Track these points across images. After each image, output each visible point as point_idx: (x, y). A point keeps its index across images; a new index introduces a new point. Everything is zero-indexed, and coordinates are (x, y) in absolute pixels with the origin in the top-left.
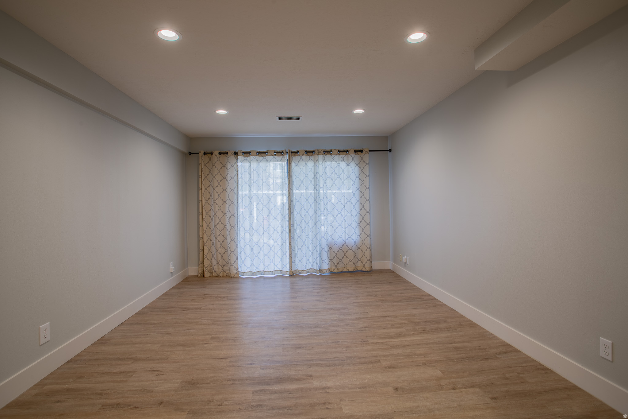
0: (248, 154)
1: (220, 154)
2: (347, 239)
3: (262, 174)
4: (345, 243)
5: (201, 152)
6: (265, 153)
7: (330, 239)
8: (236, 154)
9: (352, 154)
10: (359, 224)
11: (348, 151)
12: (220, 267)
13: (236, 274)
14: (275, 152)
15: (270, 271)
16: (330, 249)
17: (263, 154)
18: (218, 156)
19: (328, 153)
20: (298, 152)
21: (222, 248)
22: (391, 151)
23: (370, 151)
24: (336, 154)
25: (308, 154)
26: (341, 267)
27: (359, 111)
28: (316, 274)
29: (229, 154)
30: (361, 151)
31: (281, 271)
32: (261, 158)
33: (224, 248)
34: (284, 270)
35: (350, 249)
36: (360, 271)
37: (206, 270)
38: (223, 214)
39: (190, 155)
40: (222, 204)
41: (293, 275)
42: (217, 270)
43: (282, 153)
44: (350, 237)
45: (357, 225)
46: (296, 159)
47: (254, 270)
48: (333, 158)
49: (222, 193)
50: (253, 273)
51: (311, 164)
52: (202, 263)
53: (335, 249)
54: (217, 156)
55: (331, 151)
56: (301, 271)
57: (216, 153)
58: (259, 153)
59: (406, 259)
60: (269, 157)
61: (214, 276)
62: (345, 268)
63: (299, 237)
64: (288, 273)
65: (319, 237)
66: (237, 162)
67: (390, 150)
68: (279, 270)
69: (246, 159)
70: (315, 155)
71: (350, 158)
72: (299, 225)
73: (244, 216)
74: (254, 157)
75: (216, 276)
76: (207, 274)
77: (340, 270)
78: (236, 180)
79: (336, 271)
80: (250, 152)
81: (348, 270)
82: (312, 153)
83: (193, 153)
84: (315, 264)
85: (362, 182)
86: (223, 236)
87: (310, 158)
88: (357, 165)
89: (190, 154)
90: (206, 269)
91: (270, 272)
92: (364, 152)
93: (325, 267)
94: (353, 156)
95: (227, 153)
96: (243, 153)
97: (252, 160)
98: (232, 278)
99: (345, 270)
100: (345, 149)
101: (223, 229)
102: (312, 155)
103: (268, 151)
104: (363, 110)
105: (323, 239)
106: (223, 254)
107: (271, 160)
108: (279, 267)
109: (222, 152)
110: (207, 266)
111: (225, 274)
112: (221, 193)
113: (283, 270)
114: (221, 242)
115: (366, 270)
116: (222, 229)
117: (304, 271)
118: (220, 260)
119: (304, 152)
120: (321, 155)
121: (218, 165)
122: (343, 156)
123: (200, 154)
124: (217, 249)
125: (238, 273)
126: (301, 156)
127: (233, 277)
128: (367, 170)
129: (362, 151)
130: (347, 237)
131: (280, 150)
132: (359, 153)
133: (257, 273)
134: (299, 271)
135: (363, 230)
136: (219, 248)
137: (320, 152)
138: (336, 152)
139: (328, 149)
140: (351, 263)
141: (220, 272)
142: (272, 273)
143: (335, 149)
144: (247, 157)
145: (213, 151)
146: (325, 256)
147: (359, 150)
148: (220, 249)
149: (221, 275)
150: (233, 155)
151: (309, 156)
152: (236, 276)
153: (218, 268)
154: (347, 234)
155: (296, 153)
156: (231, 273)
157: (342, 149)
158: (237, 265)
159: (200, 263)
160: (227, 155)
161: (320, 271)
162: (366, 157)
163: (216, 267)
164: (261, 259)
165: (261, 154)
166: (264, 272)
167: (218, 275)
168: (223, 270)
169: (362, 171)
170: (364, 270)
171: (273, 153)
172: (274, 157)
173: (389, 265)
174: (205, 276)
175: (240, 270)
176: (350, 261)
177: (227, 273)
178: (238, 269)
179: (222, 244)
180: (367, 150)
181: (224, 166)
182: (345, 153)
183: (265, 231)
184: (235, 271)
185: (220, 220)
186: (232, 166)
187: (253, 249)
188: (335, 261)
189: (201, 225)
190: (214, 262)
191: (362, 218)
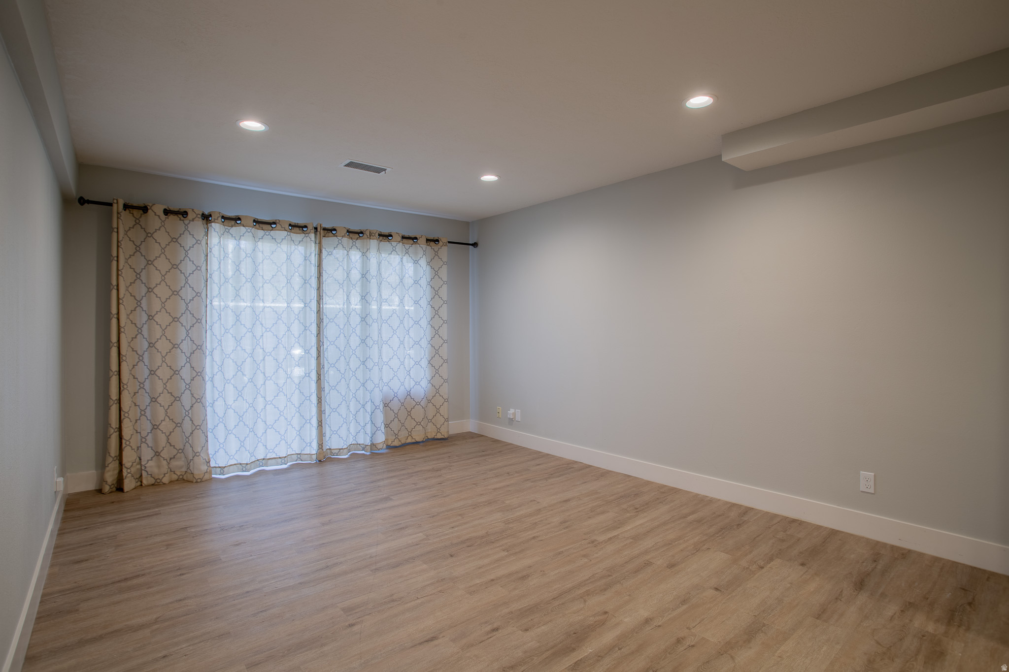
0: (233, 222)
1: (167, 212)
2: (413, 388)
3: (261, 264)
4: (409, 394)
5: (117, 203)
6: (270, 224)
7: (385, 389)
8: (207, 218)
9: (422, 245)
10: (429, 362)
11: (416, 238)
12: (165, 463)
13: (207, 472)
14: (290, 225)
15: (280, 458)
16: (386, 405)
17: (264, 226)
18: (163, 216)
19: (385, 238)
20: (335, 230)
21: (168, 420)
22: (477, 246)
23: (449, 242)
24: (399, 242)
25: (351, 235)
26: (403, 437)
27: (489, 178)
28: (363, 452)
29: (191, 215)
30: (436, 241)
31: (299, 456)
32: (260, 233)
33: (172, 419)
34: (307, 451)
35: (418, 403)
36: (431, 439)
37: (129, 473)
38: (171, 346)
39: (82, 204)
40: (170, 323)
41: (324, 458)
42: (155, 471)
43: (305, 229)
44: (418, 383)
45: (427, 362)
46: (329, 242)
47: (246, 459)
48: (394, 249)
49: (169, 299)
50: (244, 466)
51: (356, 256)
52: (115, 459)
53: (395, 405)
54: (159, 216)
55: (391, 236)
56: (337, 451)
57: (159, 209)
58: (258, 223)
59: (514, 414)
60: (280, 234)
61: (146, 486)
62: (409, 437)
63: (333, 388)
64: (314, 457)
65: (370, 386)
66: (207, 234)
67: (475, 245)
68: (294, 453)
69: (227, 230)
70: (364, 239)
71: (421, 252)
72: (333, 365)
73: (223, 349)
74: (249, 229)
75: (153, 485)
76: (129, 484)
77: (403, 442)
78: (204, 274)
79: (396, 443)
80: (239, 219)
81: (414, 441)
82: (357, 236)
83: (89, 202)
84: (361, 435)
85: (436, 292)
86: (171, 393)
87: (354, 243)
88: (428, 263)
89: (82, 201)
90: (129, 471)
91: (280, 460)
92: (441, 243)
93: (381, 438)
94: (424, 246)
95: (184, 214)
96: (223, 217)
97: (243, 236)
98: (197, 482)
99: (409, 440)
100: (412, 235)
101: (171, 379)
102: (357, 239)
103: (278, 221)
104: (497, 176)
105: (377, 390)
106: (171, 432)
107: (282, 239)
108: (296, 448)
109: (172, 208)
110: (131, 464)
111: (175, 477)
112: (167, 299)
113: (303, 452)
114: (166, 407)
115: (443, 437)
116: (168, 379)
117: (345, 450)
118: (163, 447)
119: (346, 231)
120: (376, 240)
121: (162, 237)
122: (407, 246)
123: (115, 206)
124: (158, 424)
125: (209, 471)
126: (340, 238)
127: (199, 480)
128: (444, 273)
129: (438, 241)
130: (413, 383)
131: (301, 222)
132: (432, 243)
133: (253, 465)
134: (333, 451)
135: (436, 371)
136: (162, 421)
137: (373, 235)
138: (400, 239)
139: (385, 231)
140: (419, 428)
141: (165, 474)
142: (283, 461)
143: (397, 233)
144: (229, 228)
145: (150, 205)
146: (380, 418)
147: (432, 238)
148: (163, 423)
149: (166, 480)
150: (201, 219)
151: (352, 239)
152: (207, 477)
153: (159, 467)
154: (413, 379)
155: (330, 231)
156: (196, 472)
157: (407, 235)
158: (208, 455)
159: (111, 459)
160: (182, 218)
161: (373, 445)
162: (444, 251)
163: (151, 463)
164: (259, 435)
165: (261, 225)
166: (265, 460)
167: (158, 481)
168: (169, 470)
169: (436, 273)
170: (439, 436)
171: (287, 226)
172: (289, 233)
173: (470, 425)
174: (126, 488)
175: (212, 464)
176: (418, 424)
177: (179, 474)
178: (209, 462)
179: (168, 411)
180: (444, 240)
181: (175, 240)
182: (411, 241)
183: (269, 378)
184: (204, 468)
185: (164, 359)
186: (198, 242)
187: (244, 417)
188: (395, 426)
189: (114, 371)
190: (147, 454)
191: (435, 351)
